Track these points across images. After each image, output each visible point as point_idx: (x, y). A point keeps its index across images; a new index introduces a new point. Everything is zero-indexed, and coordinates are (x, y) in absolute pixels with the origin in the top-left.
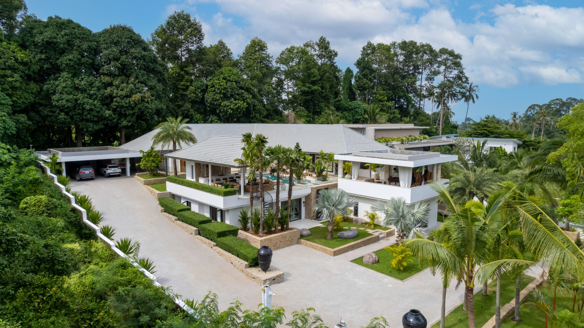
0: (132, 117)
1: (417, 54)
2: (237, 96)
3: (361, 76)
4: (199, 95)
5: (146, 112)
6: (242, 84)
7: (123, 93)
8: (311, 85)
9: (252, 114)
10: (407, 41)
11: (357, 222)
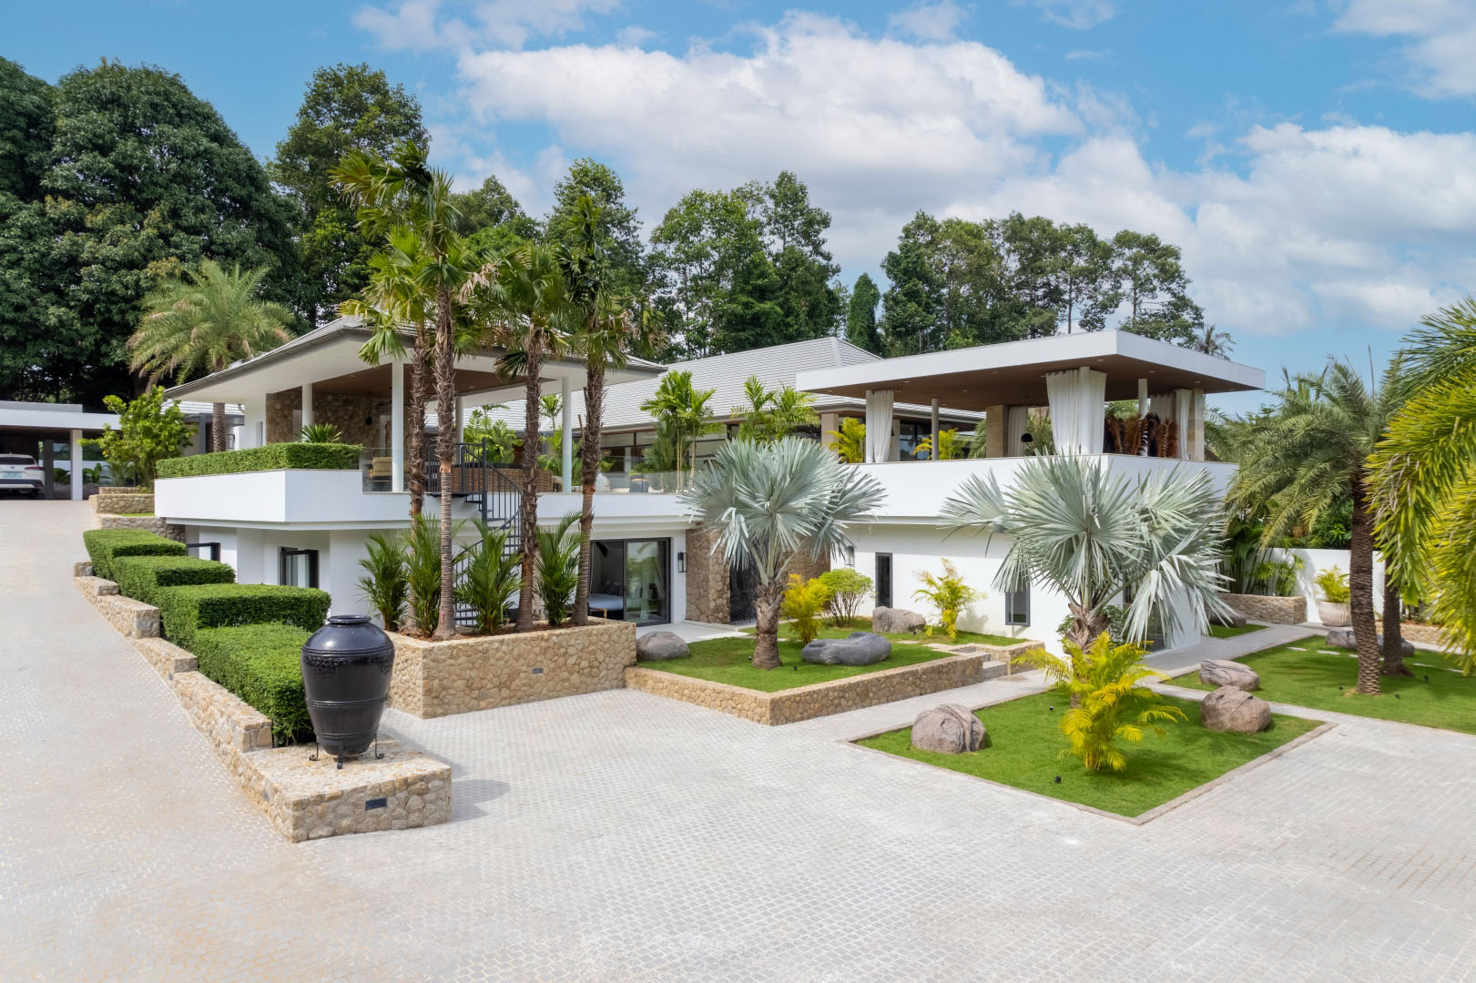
1: (1054, 251)
3: (901, 297)
7: (118, 252)
8: (751, 300)
10: (1027, 217)
11: (890, 625)
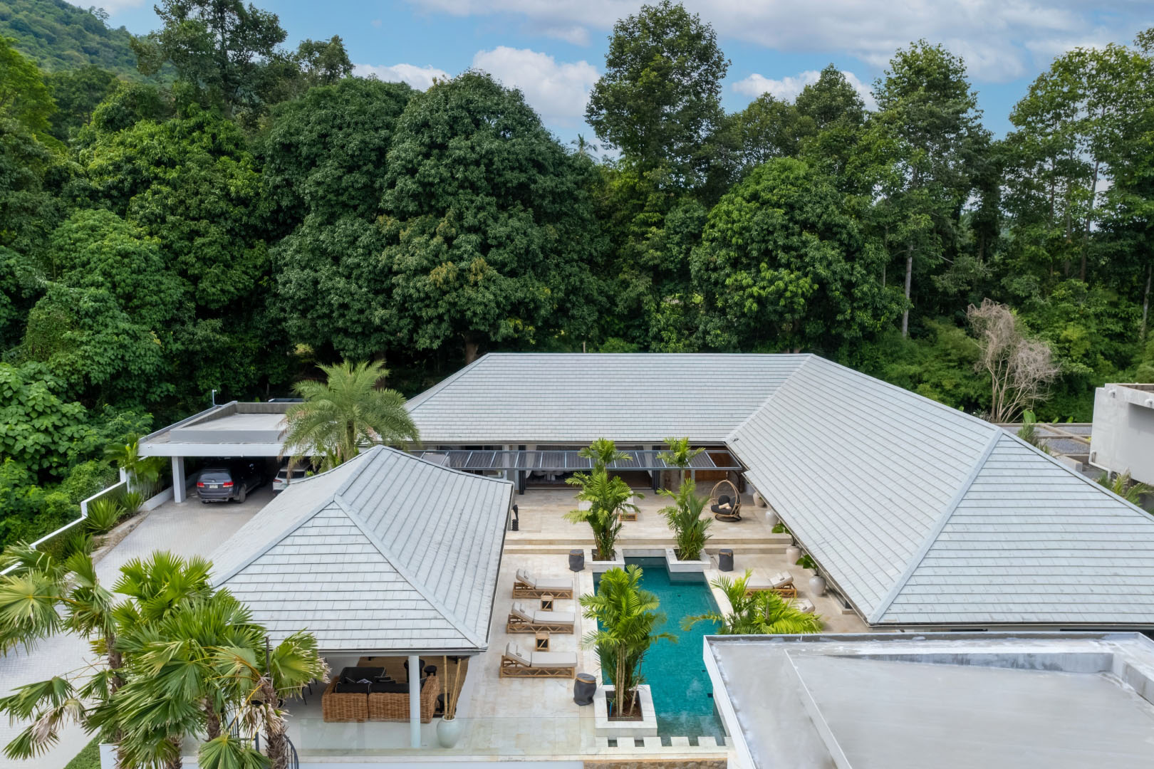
0: (438, 325)
2: (781, 254)
4: (675, 250)
5: (468, 313)
6: (811, 212)
7: (411, 262)
9: (843, 312)
